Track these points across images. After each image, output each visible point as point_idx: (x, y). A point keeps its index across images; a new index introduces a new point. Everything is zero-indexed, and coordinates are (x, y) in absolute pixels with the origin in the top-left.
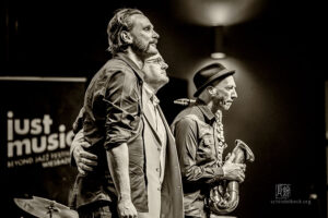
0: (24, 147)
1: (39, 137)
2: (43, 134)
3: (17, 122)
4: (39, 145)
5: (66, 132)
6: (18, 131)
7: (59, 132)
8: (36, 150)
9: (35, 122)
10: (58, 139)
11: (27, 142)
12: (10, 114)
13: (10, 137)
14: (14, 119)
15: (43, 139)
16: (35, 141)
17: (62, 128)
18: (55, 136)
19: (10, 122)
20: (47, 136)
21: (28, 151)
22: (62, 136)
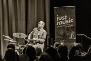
0: (61, 23)
1: (64, 20)
2: (65, 20)
3: (59, 17)
4: (64, 22)
5: (70, 19)
6: (59, 19)
7: (69, 19)
8: (63, 23)
9: (63, 17)
10: (69, 21)
11: (61, 22)
12: (57, 16)
13: (57, 21)
14: (58, 16)
16: (63, 21)
17: (70, 18)
18: (68, 20)
19: (57, 17)
20: (66, 20)
21: (61, 24)
22: (70, 20)
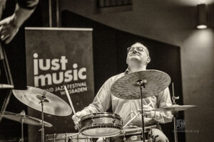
0: (46, 79)
1: (58, 72)
2: (60, 70)
3: (41, 61)
4: (58, 78)
5: (78, 69)
6: (42, 68)
7: (73, 69)
8: (56, 82)
9: (54, 61)
10: (72, 74)
11: (48, 76)
12: (36, 55)
13: (36, 72)
14: (38, 58)
15: (61, 74)
16: (55, 75)
17: (75, 66)
18: (70, 71)
19: (36, 61)
20: (64, 71)
21: (50, 83)
22: (75, 71)
